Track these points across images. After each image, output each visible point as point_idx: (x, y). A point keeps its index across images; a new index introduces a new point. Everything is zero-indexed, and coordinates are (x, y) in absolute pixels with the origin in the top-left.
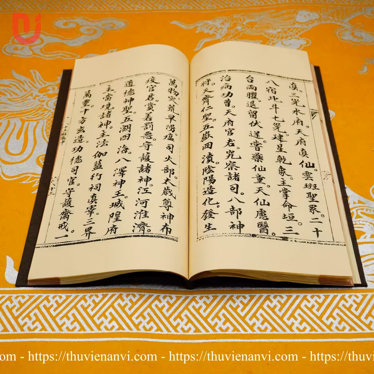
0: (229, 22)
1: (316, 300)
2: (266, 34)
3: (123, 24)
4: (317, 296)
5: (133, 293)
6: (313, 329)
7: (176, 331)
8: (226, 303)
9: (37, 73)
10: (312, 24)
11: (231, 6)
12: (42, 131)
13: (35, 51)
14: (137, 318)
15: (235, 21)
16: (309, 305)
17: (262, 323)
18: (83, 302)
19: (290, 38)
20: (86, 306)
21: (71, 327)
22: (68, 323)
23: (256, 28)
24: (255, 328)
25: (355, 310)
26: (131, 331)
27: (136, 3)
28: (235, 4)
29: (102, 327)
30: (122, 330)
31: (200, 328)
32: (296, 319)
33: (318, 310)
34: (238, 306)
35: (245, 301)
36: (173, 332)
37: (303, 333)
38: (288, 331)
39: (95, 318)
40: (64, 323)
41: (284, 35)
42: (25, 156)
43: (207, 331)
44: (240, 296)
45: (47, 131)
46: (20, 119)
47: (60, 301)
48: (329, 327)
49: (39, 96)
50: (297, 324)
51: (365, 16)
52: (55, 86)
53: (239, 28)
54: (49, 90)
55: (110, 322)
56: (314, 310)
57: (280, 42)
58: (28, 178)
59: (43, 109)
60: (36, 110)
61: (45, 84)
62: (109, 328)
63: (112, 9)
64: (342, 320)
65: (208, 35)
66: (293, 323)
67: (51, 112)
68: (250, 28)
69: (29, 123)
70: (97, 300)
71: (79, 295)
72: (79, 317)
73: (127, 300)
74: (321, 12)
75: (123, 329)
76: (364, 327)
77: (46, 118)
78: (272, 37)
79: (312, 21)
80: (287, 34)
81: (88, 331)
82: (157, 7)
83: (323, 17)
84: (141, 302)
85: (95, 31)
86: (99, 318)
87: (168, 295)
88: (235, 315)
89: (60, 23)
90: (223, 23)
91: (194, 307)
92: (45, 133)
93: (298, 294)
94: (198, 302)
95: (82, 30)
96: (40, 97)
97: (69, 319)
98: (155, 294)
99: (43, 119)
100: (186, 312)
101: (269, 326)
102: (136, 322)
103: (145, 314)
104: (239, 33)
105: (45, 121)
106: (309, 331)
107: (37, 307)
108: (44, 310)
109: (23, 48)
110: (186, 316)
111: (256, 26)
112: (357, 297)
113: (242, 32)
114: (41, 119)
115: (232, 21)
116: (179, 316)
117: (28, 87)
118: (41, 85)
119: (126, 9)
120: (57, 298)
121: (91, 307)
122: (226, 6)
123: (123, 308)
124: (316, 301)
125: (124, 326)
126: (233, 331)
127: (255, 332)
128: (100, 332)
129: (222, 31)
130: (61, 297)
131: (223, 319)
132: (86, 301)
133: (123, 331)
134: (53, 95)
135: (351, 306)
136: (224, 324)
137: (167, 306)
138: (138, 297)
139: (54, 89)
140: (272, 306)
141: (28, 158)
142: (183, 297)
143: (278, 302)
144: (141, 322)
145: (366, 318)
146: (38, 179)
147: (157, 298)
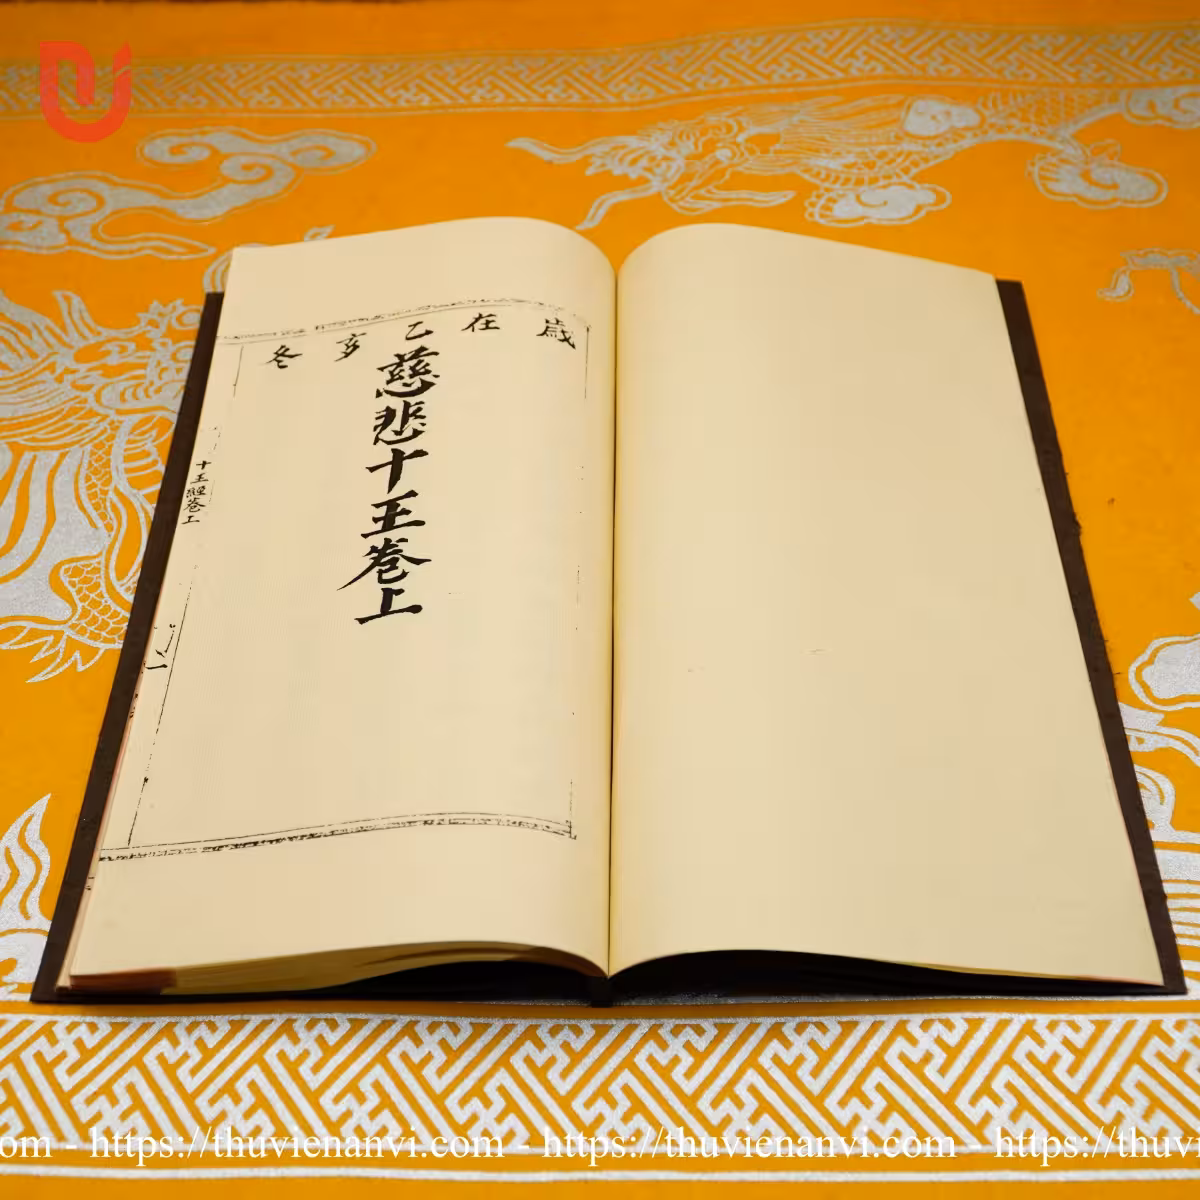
0: (693, 139)
1: (938, 1037)
2: (807, 170)
3: (358, 151)
4: (941, 1021)
5: (329, 1016)
8: (635, 1051)
9: (76, 301)
10: (955, 141)
11: (700, 86)
12: (76, 482)
13: (74, 235)
14: (337, 1100)
15: (710, 135)
16: (916, 1056)
17: (754, 1118)
18: (163, 1046)
19: (882, 183)
20: (173, 1058)
23: (776, 152)
25: (1067, 1071)
27: (405, 87)
28: (714, 81)
32: (867, 1103)
33: (943, 1071)
34: (676, 1060)
35: (701, 1044)
39: (201, 1102)
40: (98, 1116)
41: (867, 174)
42: (14, 561)
44: (684, 1026)
45: (90, 483)
46: (7, 443)
47: (91, 1042)
48: (978, 1130)
49: (74, 372)
50: (869, 1119)
51: (1127, 117)
52: (129, 340)
54: (108, 353)
55: (248, 1115)
56: (930, 1071)
57: (852, 196)
58: (18, 634)
59: (82, 412)
60: (60, 416)
61: (99, 333)
63: (327, 105)
64: (1023, 1105)
65: (624, 182)
66: (856, 1119)
67: (108, 420)
68: (759, 154)
69: (35, 458)
70: (212, 1041)
72: (148, 1096)
73: (307, 1040)
74: (985, 105)
76: (1094, 1131)
77: (91, 441)
78: (827, 179)
79: (956, 134)
80: (876, 169)
82: (467, 98)
83: (993, 120)
85: (269, 173)
86: (212, 1101)
87: (443, 1019)
89: (159, 149)
90: (672, 144)
91: (528, 1061)
92: (84, 490)
93: (879, 1018)
94: (544, 1046)
95: (227, 168)
96: (77, 375)
97: (114, 1101)
98: (402, 1017)
99: (82, 443)
100: (502, 1077)
101: (774, 1127)
102: (334, 1112)
103: (365, 1085)
104: (723, 172)
105: (89, 447)
107: (15, 1058)
108: (34, 1070)
109: (40, 223)
110: (502, 1090)
111: (778, 146)
112: (1076, 1028)
113: (731, 166)
114: (73, 444)
115: (703, 133)
116: (478, 1091)
117: (44, 345)
118: (84, 337)
119: (373, 105)
120: (82, 1032)
121: (189, 1064)
122: (686, 90)
124: (939, 1041)
129: (669, 167)
130: (93, 1029)
131: (624, 1104)
132: (175, 1043)
134: (121, 369)
135: (1055, 1058)
136: (626, 1118)
137: (440, 1057)
138: (344, 1027)
139: (123, 349)
140: (788, 1058)
141: (24, 567)
142: (497, 1025)
143: (809, 1044)
144: (348, 1114)
145: (1104, 1101)
146: (51, 639)
147: (409, 1030)
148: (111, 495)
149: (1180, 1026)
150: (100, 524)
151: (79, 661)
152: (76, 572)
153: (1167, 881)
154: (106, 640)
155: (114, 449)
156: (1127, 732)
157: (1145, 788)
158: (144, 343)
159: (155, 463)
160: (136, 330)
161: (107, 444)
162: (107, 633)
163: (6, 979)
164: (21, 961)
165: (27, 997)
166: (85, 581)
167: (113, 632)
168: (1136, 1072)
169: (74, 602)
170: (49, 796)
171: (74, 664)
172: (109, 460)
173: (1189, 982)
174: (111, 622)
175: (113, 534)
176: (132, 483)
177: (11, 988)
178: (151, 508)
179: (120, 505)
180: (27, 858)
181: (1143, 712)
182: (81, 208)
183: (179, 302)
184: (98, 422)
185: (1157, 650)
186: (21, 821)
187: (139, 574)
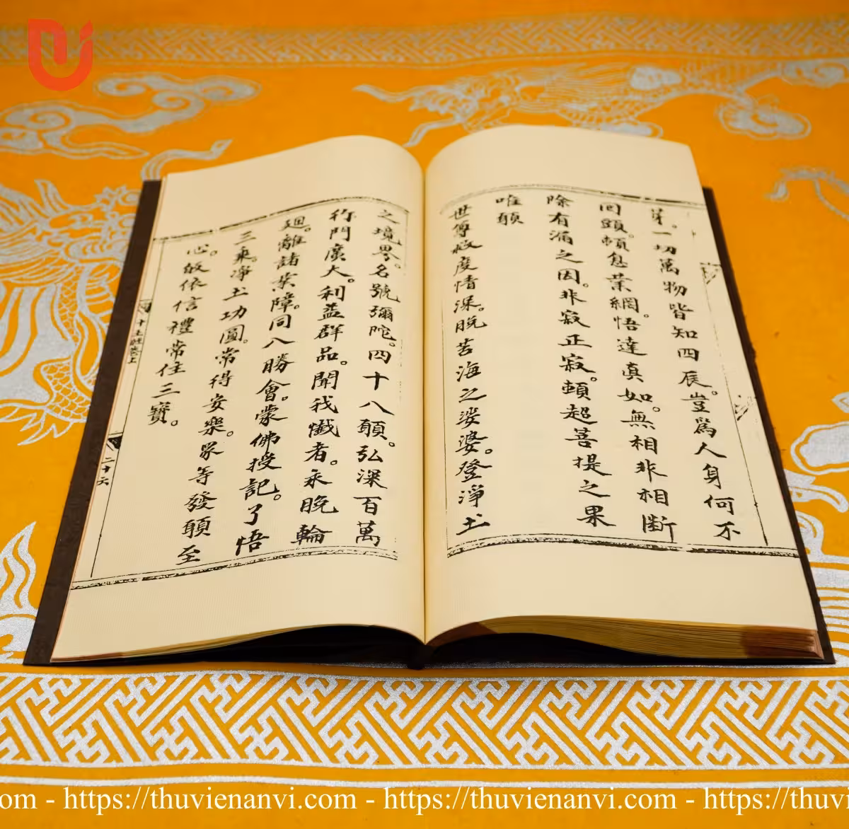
0: (484, 88)
1: (664, 692)
2: (564, 111)
3: (249, 91)
4: (665, 681)
5: (236, 672)
6: (654, 759)
7: (334, 760)
8: (452, 699)
9: (50, 186)
10: (665, 94)
11: (488, 53)
12: (52, 307)
13: (49, 143)
14: (242, 730)
15: (495, 86)
16: (648, 704)
17: (537, 746)
18: (119, 694)
19: (616, 121)
20: (125, 702)
21: (88, 753)
22: (82, 744)
23: (542, 98)
24: (519, 756)
25: (754, 715)
26: (225, 761)
27: (282, 49)
28: (498, 51)
29: (160, 752)
30: (206, 758)
31: (390, 754)
32: (616, 736)
33: (667, 715)
34: (481, 706)
35: (499, 695)
36: (326, 762)
37: (631, 768)
38: (596, 764)
39: (146, 732)
40: (72, 744)
41: (605, 115)
42: (7, 362)
43: (406, 761)
44: (487, 682)
45: (62, 308)
46: (3, 282)
47: (66, 692)
48: (692, 755)
49: (48, 234)
50: (617, 746)
51: (783, 79)
52: (89, 212)
53: (504, 99)
54: (73, 221)
55: (179, 741)
56: (659, 715)
58: (11, 412)
59: (56, 261)
60: (40, 263)
62: (176, 753)
63: (227, 60)
64: (723, 738)
65: (436, 116)
66: (608, 746)
67: (74, 266)
68: (530, 99)
69: (20, 294)
70: (152, 691)
71: (111, 679)
72: (107, 729)
73: (220, 688)
74: (685, 69)
75: (208, 756)
76: (773, 755)
77: (62, 280)
78: (577, 117)
79: (666, 89)
80: (611, 112)
81: (128, 762)
82: (326, 57)
83: (691, 80)
84: (253, 691)
85: (187, 104)
86: (153, 732)
87: (318, 676)
88: (474, 726)
89: (109, 86)
90: (469, 91)
91: (377, 705)
92: (58, 313)
93: (622, 679)
94: (388, 695)
95: (158, 99)
96: (52, 236)
97: (83, 733)
98: (287, 674)
99: (56, 282)
100: (359, 716)
101: (550, 751)
102: (240, 738)
103: (262, 720)
104: (505, 110)
105: (61, 285)
106: (646, 765)
107: (12, 703)
108: (26, 711)
109: (23, 135)
110: (358, 725)
111: (543, 95)
112: (759, 687)
113: (510, 107)
114: (49, 282)
115: (491, 84)
116: (341, 726)
117: (28, 216)
118: (57, 211)
119: (259, 61)
120: (60, 685)
121: (136, 707)
122: (478, 55)
123: (210, 708)
124: (664, 695)
125: (211, 749)
126: (467, 762)
127: (519, 764)
128: (155, 763)
129: (467, 107)
130: (68, 683)
131: (445, 735)
132: (127, 692)
133: (208, 761)
134: (82, 233)
135: (745, 706)
136: (447, 745)
137: (314, 702)
138: (247, 680)
139: (84, 219)
140: (560, 705)
141: (15, 366)
142: (355, 681)
143: (574, 695)
144: (250, 740)
145: (780, 735)
146: (35, 414)
147: (292, 683)
148: (77, 317)
149: (830, 685)
150: (69, 337)
151: (55, 431)
152: (53, 369)
153: (820, 589)
154: (74, 417)
155: (79, 286)
156: (790, 489)
157: (803, 526)
158: (99, 215)
159: (108, 295)
160: (94, 206)
161: (74, 283)
162: (76, 412)
163: (6, 648)
164: (15, 636)
165: (21, 661)
166: (59, 376)
167: (79, 411)
168: (801, 716)
169: (51, 390)
170: (34, 523)
171: (52, 433)
172: (75, 294)
173: (836, 656)
174: (77, 404)
175: (78, 344)
176: (92, 309)
177: (9, 655)
178: (105, 326)
179: (83, 324)
180: (20, 566)
181: (801, 476)
182: (54, 124)
183: (123, 188)
184: (67, 268)
185: (809, 435)
186: (14, 540)
187: (97, 372)
